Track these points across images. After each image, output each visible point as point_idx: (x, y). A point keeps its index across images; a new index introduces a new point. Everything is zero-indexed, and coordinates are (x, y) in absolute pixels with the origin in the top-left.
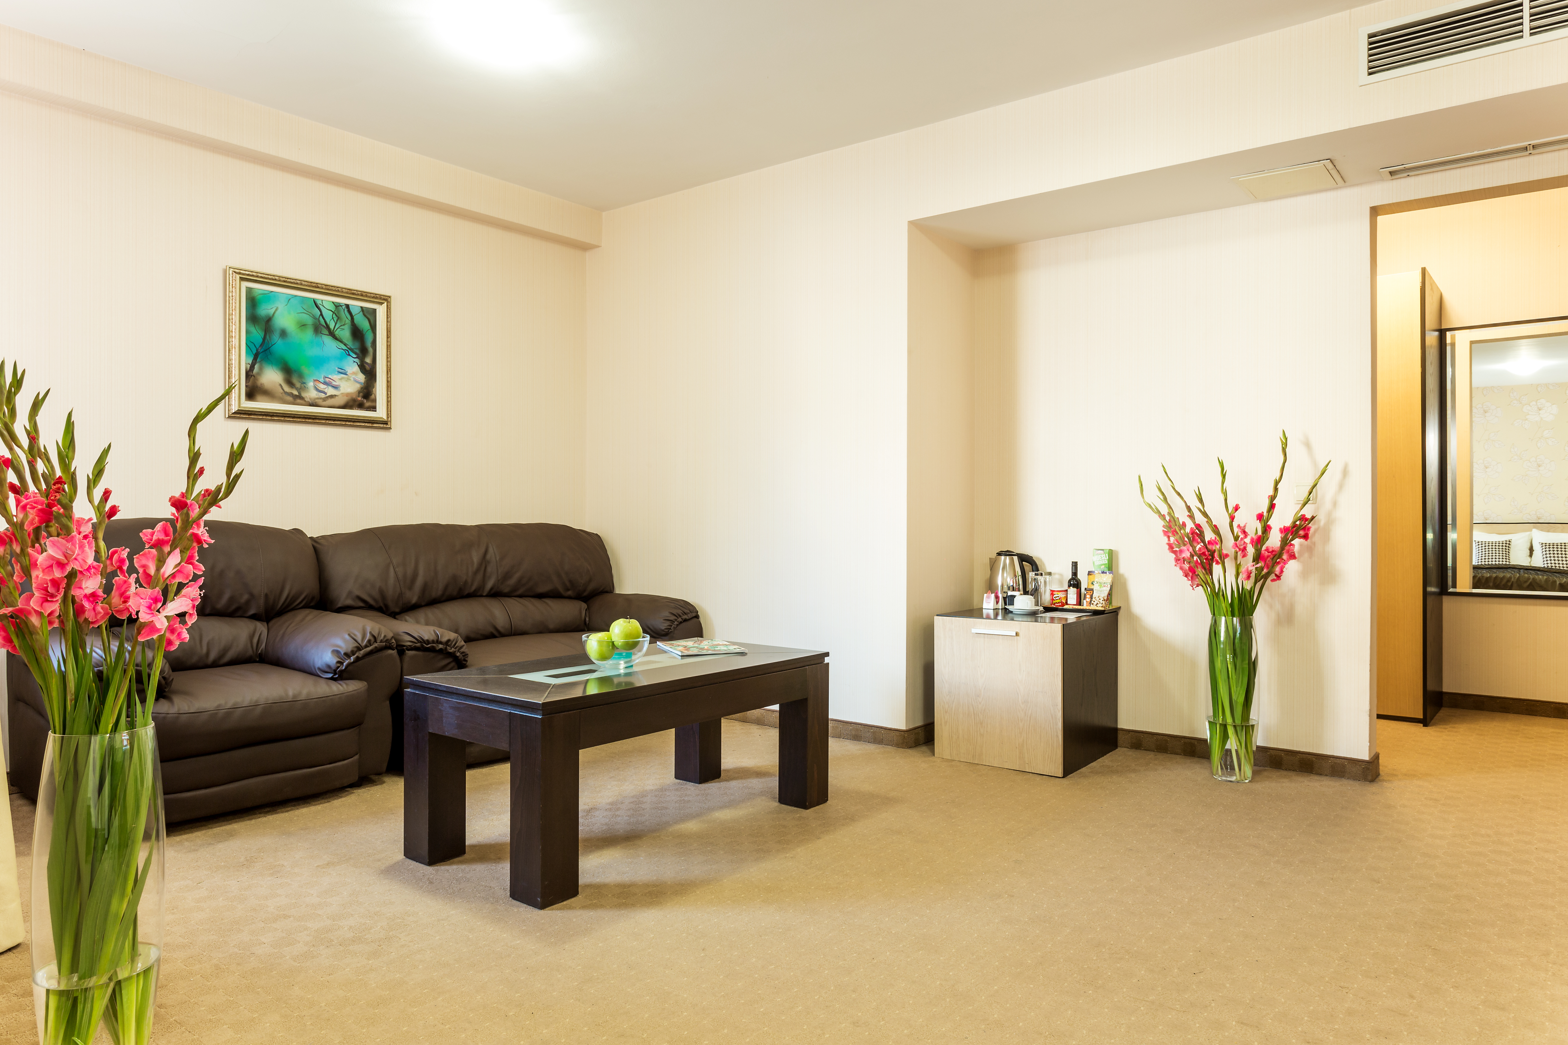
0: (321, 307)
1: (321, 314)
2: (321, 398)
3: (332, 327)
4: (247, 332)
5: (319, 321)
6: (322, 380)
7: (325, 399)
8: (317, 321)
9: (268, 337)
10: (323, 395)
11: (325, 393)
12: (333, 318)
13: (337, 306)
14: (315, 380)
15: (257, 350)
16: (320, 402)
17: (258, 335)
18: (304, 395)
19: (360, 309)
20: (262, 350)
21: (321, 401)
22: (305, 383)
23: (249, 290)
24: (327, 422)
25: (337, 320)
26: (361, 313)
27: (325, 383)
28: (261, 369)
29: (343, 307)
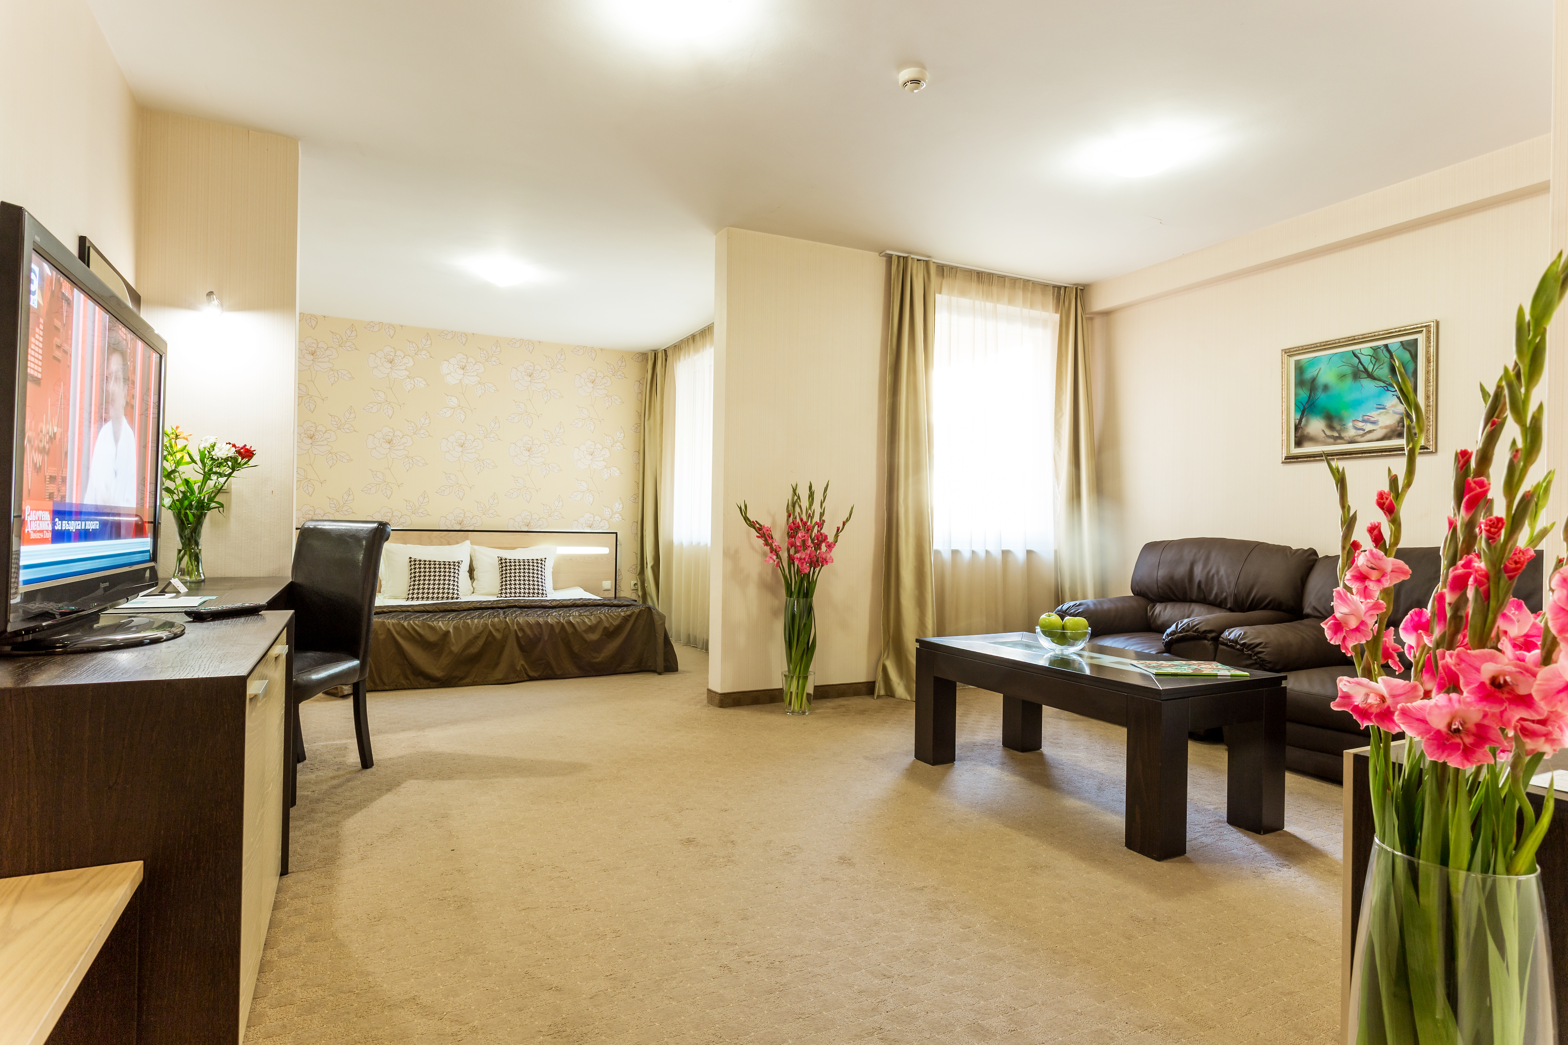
0: (1359, 355)
1: (1360, 362)
2: (1359, 435)
3: (1370, 370)
4: (1296, 395)
5: (1358, 368)
6: (1360, 419)
7: (1362, 436)
8: (1356, 369)
9: (1312, 395)
10: (1361, 432)
11: (1364, 430)
12: (1371, 361)
13: (1375, 349)
14: (1354, 421)
15: (1304, 407)
16: (1359, 439)
17: (1304, 394)
18: (1343, 435)
19: (1400, 344)
20: (1308, 406)
21: (1359, 437)
22: (1344, 425)
23: (1297, 363)
24: (1364, 455)
25: (1375, 362)
26: (1401, 347)
27: (1363, 421)
28: (1307, 421)
29: (1382, 348)
